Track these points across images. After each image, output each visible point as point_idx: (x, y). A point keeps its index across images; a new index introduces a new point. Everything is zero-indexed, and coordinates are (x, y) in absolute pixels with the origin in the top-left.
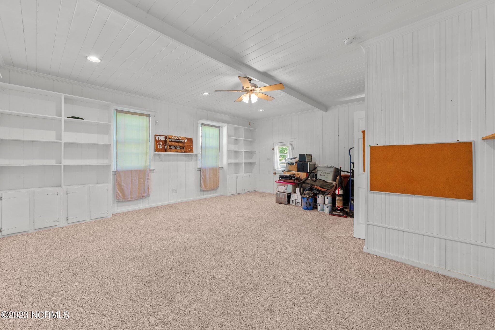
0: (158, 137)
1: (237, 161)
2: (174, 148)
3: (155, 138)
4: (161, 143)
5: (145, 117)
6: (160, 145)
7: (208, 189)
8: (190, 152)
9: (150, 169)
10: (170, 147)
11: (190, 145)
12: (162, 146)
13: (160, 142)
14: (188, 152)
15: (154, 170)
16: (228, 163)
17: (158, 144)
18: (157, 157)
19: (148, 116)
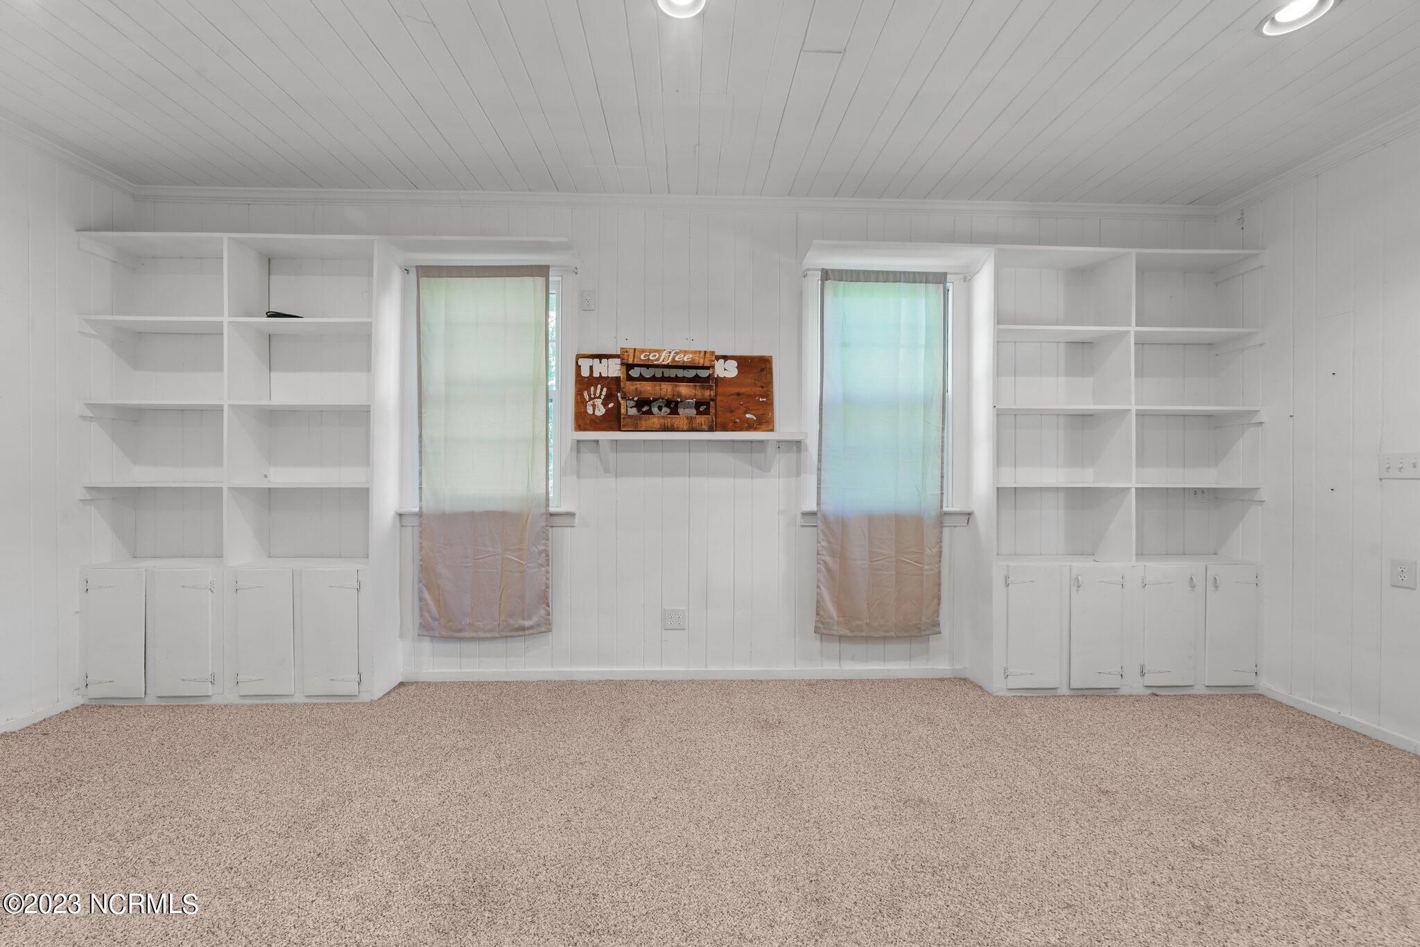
0: (589, 362)
1: (1086, 478)
2: (666, 410)
3: (578, 368)
4: (602, 390)
5: (528, 281)
6: (599, 402)
7: (864, 634)
8: (755, 429)
9: (552, 510)
10: (645, 409)
11: (758, 390)
12: (605, 404)
13: (599, 386)
14: (741, 430)
15: (572, 515)
16: (998, 488)
17: (589, 395)
18: (589, 457)
19: (542, 271)
